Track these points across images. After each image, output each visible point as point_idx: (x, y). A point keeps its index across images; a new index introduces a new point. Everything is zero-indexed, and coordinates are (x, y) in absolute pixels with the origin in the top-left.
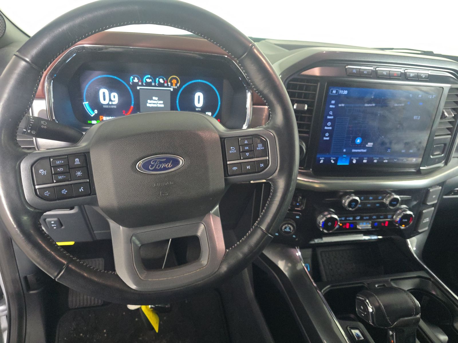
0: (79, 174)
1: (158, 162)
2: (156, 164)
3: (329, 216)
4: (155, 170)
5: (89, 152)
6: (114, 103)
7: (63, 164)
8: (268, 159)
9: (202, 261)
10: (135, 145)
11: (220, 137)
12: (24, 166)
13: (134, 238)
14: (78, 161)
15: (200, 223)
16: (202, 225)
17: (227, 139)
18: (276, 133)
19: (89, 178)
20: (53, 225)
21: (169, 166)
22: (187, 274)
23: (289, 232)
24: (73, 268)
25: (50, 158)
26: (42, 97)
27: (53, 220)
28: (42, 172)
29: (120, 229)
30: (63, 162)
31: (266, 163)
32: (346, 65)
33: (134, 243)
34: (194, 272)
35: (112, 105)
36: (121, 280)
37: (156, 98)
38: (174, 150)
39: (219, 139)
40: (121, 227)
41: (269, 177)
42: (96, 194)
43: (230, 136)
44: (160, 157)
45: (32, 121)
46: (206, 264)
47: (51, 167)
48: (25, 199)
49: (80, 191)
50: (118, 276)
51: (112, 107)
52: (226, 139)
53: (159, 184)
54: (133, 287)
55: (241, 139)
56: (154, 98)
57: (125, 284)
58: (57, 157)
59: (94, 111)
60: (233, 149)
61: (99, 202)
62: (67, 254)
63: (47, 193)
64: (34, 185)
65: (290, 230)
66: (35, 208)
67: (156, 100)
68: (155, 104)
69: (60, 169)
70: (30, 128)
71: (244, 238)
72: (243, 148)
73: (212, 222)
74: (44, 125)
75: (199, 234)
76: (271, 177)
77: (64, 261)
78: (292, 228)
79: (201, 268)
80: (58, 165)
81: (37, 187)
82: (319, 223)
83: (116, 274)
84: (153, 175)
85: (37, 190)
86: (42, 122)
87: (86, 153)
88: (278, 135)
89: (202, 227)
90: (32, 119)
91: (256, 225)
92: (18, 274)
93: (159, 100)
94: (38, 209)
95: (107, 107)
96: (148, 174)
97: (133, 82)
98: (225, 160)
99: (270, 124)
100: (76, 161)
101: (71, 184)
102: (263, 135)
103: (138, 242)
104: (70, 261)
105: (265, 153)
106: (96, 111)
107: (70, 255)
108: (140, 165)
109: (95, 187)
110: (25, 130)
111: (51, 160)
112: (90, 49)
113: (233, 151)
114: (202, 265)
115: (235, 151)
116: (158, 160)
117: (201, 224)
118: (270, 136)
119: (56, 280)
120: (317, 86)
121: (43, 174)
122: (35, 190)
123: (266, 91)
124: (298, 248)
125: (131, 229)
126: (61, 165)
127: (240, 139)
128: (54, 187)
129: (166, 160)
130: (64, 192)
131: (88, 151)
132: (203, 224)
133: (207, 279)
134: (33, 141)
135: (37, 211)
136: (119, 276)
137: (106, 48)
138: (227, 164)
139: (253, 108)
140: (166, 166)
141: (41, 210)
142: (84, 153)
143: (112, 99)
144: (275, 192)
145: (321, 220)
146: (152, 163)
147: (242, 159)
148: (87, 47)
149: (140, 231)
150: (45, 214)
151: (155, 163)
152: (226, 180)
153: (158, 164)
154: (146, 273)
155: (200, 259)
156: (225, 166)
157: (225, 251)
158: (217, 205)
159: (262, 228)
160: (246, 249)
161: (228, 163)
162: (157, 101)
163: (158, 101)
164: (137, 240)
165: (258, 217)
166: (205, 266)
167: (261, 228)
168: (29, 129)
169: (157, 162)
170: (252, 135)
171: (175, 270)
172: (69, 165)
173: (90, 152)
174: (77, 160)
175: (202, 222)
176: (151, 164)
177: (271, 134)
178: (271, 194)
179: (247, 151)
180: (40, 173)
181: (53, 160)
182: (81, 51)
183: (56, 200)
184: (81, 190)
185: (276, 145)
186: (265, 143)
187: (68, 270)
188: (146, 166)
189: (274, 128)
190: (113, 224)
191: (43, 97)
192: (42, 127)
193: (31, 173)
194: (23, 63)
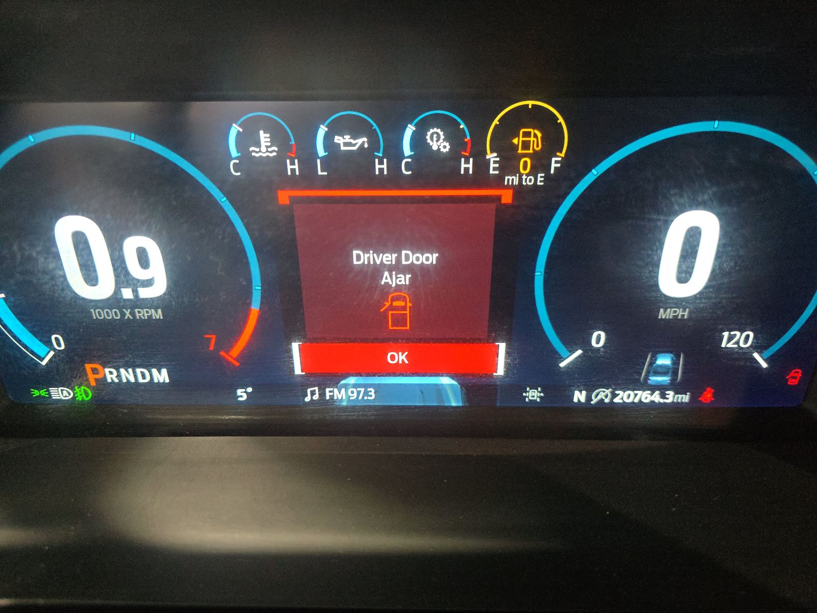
6: (144, 293)
35: (137, 303)
51: (142, 314)
59: (48, 343)
95: (113, 314)
97: (246, 158)
106: (59, 342)
143: (135, 269)
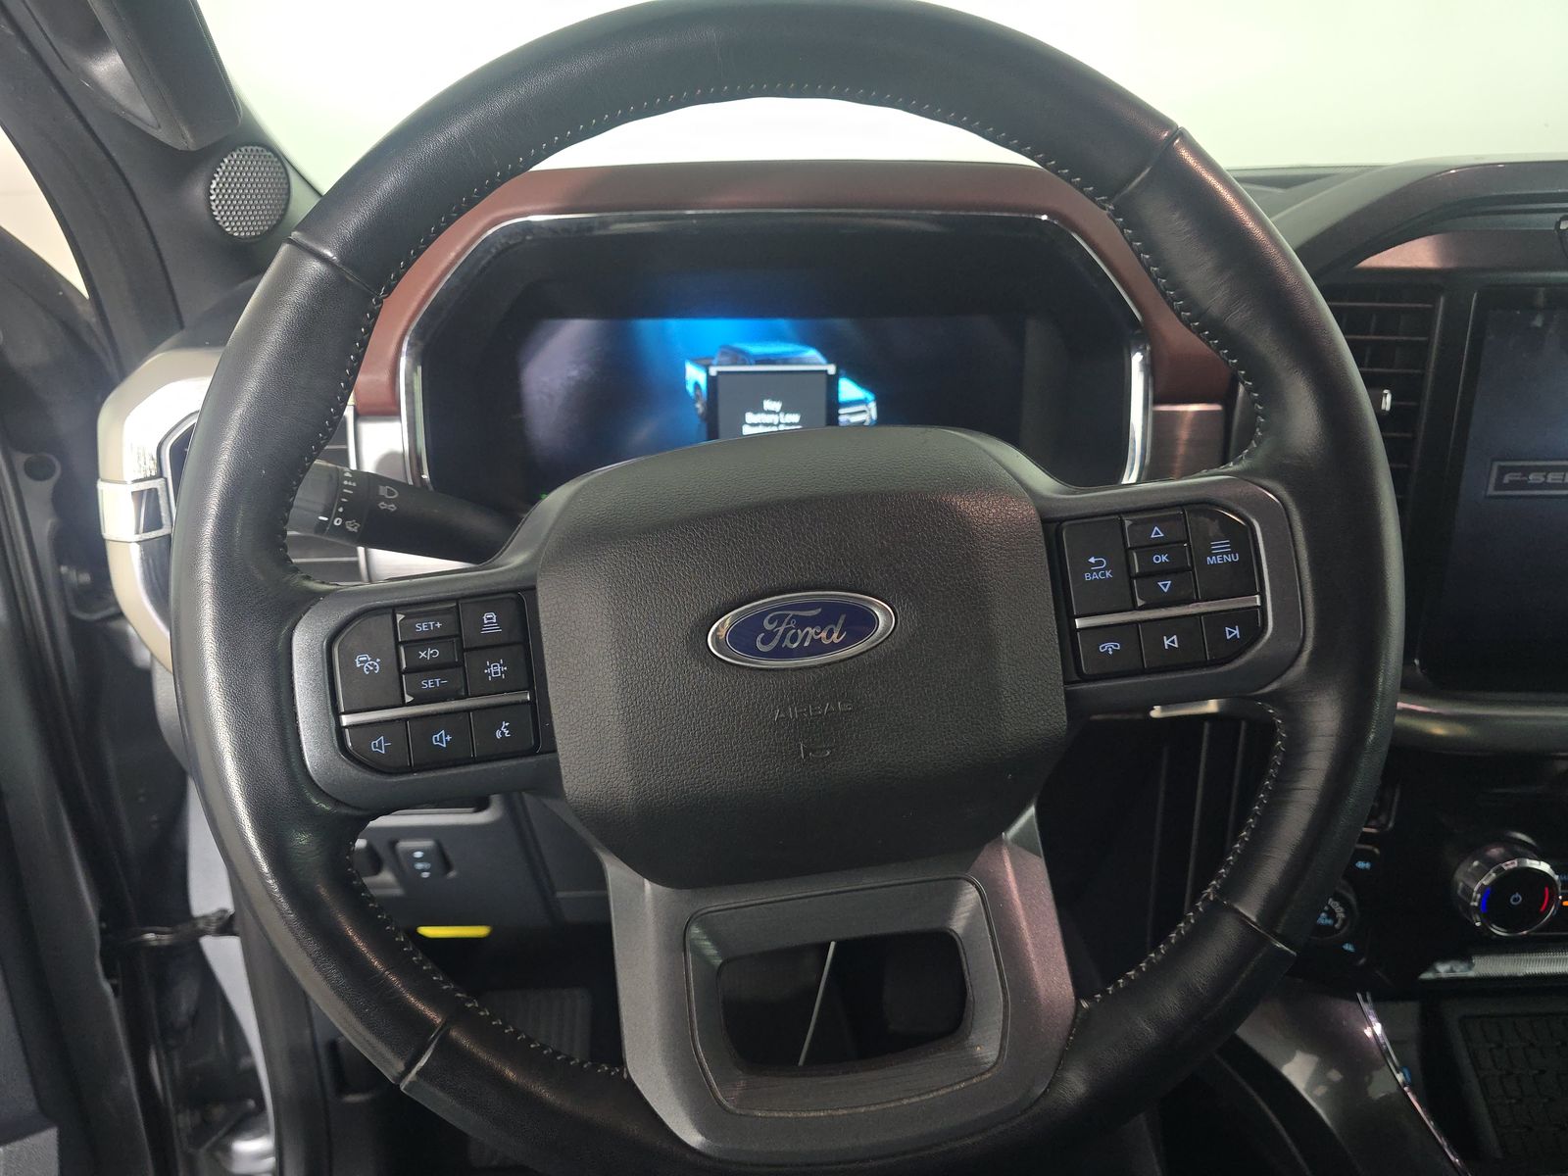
0: (496, 669)
1: (788, 623)
2: (781, 629)
3: (1511, 865)
4: (780, 653)
5: (533, 589)
7: (443, 634)
8: (1258, 603)
9: (973, 1047)
10: (705, 554)
11: (1041, 517)
12: (305, 641)
13: (695, 931)
14: (495, 621)
15: (959, 878)
16: (972, 888)
17: (1070, 525)
18: (1291, 493)
19: (530, 688)
20: (419, 866)
21: (835, 635)
22: (914, 1100)
23: (1329, 929)
24: (465, 1042)
25: (394, 611)
26: (389, 412)
27: (418, 848)
28: (365, 662)
29: (644, 891)
30: (439, 625)
31: (1252, 623)
32: (1561, 215)
33: (698, 952)
34: (941, 1092)
36: (647, 1104)
37: (775, 403)
38: (851, 571)
39: (1039, 524)
40: (648, 884)
41: (1265, 686)
42: (554, 751)
43: (1087, 511)
44: (796, 601)
45: (348, 487)
46: (995, 1057)
47: (397, 644)
48: (305, 766)
49: (498, 735)
50: (634, 1085)
52: (1066, 523)
53: (793, 711)
54: (694, 1138)
55: (1135, 523)
56: (768, 405)
57: (663, 1124)
58: (417, 608)
60: (1100, 563)
61: (564, 781)
62: (445, 987)
63: (380, 742)
64: (337, 714)
65: (1330, 922)
66: (337, 802)
67: (774, 412)
68: (772, 425)
69: (426, 654)
70: (341, 510)
71: (1158, 952)
72: (1145, 560)
73: (1011, 878)
74: (388, 502)
75: (958, 924)
76: (1274, 686)
77: (431, 1014)
78: (1341, 915)
79: (972, 1078)
80: (423, 636)
81: (346, 720)
82: (1468, 892)
83: (625, 1076)
84: (771, 673)
85: (347, 730)
86: (383, 490)
87: (522, 590)
88: (1301, 500)
89: (969, 898)
90: (348, 479)
91: (1211, 898)
92: (307, 1032)
93: (785, 410)
94: (347, 805)
96: (752, 668)
98: (1065, 614)
99: (1261, 454)
100: (486, 622)
101: (467, 711)
102: (1231, 504)
103: (709, 949)
104: (457, 1014)
105: (1244, 578)
107: (456, 990)
108: (722, 633)
109: (551, 723)
110: (326, 519)
111: (400, 617)
112: (550, 229)
113: (1097, 571)
114: (976, 1062)
115: (1108, 574)
116: (792, 613)
117: (967, 883)
118: (1262, 508)
119: (402, 1089)
120: (1433, 312)
121: (368, 670)
122: (340, 730)
123: (1239, 318)
124: (1365, 1000)
125: (686, 894)
126: (433, 635)
127: (1127, 523)
128: (404, 720)
129: (821, 613)
130: (441, 742)
131: (530, 584)
132: (973, 883)
133: (1001, 1128)
134: (356, 564)
135: (344, 811)
136: (639, 1087)
137: (604, 224)
138: (1074, 630)
139: (1157, 415)
140: (824, 635)
141: (359, 809)
142: (515, 591)
144: (1297, 749)
145: (1474, 881)
146: (768, 627)
147: (1142, 608)
148: (538, 225)
149: (719, 902)
150: (372, 824)
151: (779, 625)
152: (1071, 698)
153: (793, 629)
154: (742, 1083)
155: (967, 1037)
156: (1068, 635)
157: (1073, 1010)
158: (1030, 806)
159: (1242, 910)
160: (1170, 1002)
161: (1079, 623)
162: (778, 413)
163: (782, 415)
164: (709, 940)
165: (1220, 861)
166: (988, 1070)
167: (1237, 912)
168: (338, 515)
169: (786, 621)
170: (1180, 505)
171: (863, 1076)
172: (460, 636)
173: (539, 589)
174: (490, 617)
175: (969, 875)
176: (765, 631)
177: (1270, 495)
178: (1277, 759)
179: (1163, 572)
180: (358, 666)
181: (408, 616)
182: (518, 241)
183: (410, 770)
184: (503, 733)
185: (1294, 545)
186: (1241, 539)
187: (446, 1047)
188: (742, 637)
189: (1284, 470)
190: (616, 872)
191: (394, 408)
192: (382, 505)
193: (326, 669)
194: (314, 267)
